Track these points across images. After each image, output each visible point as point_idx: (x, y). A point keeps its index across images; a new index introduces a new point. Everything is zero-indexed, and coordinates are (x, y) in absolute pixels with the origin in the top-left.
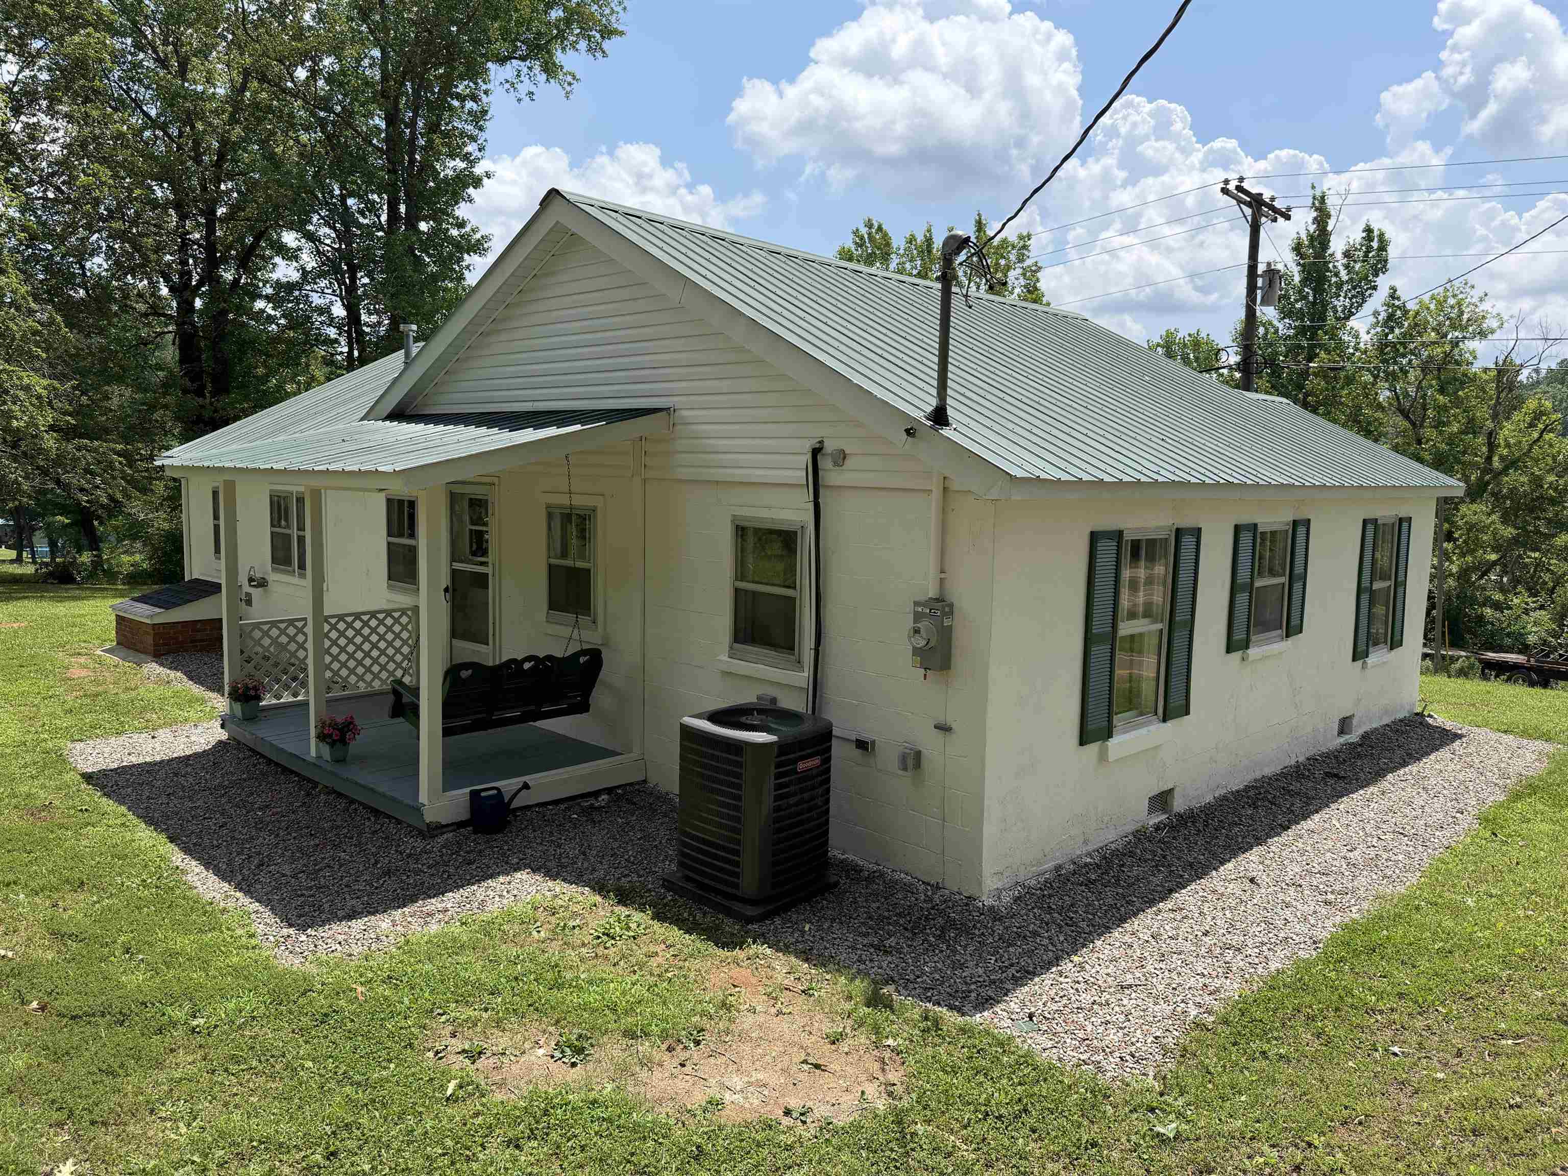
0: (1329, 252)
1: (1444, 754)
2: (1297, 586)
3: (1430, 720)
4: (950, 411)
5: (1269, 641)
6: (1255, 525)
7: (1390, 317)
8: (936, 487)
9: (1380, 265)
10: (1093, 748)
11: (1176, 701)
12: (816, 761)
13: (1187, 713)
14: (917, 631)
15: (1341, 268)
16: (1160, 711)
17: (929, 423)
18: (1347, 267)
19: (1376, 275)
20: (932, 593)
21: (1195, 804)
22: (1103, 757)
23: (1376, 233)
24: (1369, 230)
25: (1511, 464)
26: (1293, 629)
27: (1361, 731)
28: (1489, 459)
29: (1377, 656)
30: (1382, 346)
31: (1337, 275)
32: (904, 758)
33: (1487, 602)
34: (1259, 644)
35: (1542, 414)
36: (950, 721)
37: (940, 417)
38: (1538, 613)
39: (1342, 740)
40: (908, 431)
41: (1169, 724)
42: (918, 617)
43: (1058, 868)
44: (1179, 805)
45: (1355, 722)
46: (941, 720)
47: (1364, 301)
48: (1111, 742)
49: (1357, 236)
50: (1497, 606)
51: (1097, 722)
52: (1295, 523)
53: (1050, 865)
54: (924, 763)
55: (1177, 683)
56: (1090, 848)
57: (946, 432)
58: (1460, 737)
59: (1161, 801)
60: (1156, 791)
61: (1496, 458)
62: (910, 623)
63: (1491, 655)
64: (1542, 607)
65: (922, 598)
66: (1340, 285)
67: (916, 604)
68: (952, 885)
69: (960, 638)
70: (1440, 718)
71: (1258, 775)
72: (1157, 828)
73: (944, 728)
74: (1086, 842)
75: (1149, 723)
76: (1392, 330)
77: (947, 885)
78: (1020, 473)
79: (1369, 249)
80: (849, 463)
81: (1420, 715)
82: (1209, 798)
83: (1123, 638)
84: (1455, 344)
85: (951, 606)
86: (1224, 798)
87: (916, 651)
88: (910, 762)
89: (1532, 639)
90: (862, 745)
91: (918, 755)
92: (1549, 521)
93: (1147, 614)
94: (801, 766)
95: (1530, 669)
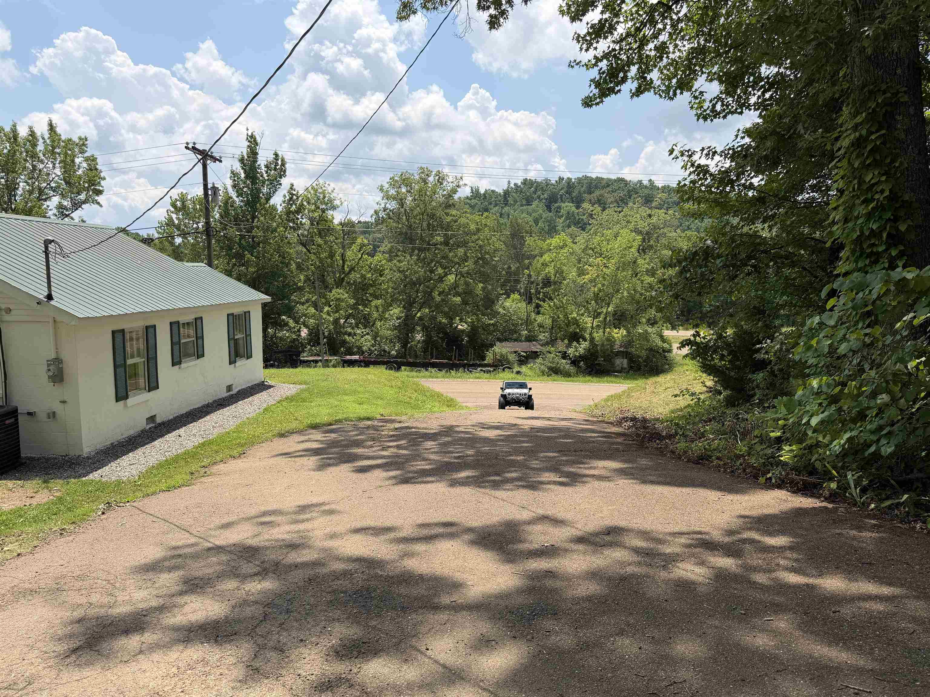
0: (258, 163)
1: (264, 393)
2: (200, 341)
3: (266, 383)
4: (53, 293)
5: (190, 361)
6: (178, 322)
7: (291, 199)
8: (51, 320)
9: (282, 173)
10: (121, 403)
11: (153, 385)
12: (12, 420)
13: (158, 388)
14: (49, 370)
15: (264, 172)
16: (147, 388)
17: (46, 300)
18: (267, 172)
19: (281, 178)
20: (53, 356)
21: (165, 420)
22: (126, 405)
23: (280, 156)
24: (276, 155)
25: (352, 269)
26: (200, 355)
27: (237, 390)
28: (343, 266)
29: (240, 363)
30: (288, 213)
31: (262, 176)
32: (48, 414)
33: (346, 333)
34: (185, 362)
35: (364, 245)
36: (65, 399)
37: (50, 297)
38: (367, 336)
39: (228, 394)
40: (38, 303)
41: (151, 393)
42: (49, 365)
43: (112, 444)
44: (159, 420)
45: (234, 387)
46: (62, 400)
47: (276, 190)
48: (128, 401)
49: (271, 157)
50: (350, 334)
51: (122, 393)
52: (196, 319)
53: (109, 443)
54: (57, 416)
55: (153, 379)
56: (124, 437)
57: (52, 302)
58: (273, 387)
59: (152, 419)
60: (148, 416)
61: (346, 266)
62: (46, 368)
63: (348, 357)
64: (368, 334)
65: (50, 358)
66: (264, 183)
67: (47, 361)
68: (72, 453)
69: (66, 371)
70: (270, 382)
71: (192, 408)
72: (150, 428)
73: (64, 402)
74: (122, 435)
75: (143, 393)
76: (291, 205)
77: (70, 453)
78: (82, 316)
79: (277, 164)
80: (13, 313)
81: (263, 382)
82: (171, 417)
83: (130, 365)
84: (323, 211)
85: (62, 360)
86: (177, 416)
87: (49, 377)
88: (51, 415)
89: (364, 348)
90: (30, 414)
91: (54, 413)
92: (371, 295)
93: (139, 355)
94: (7, 422)
95: (361, 361)
